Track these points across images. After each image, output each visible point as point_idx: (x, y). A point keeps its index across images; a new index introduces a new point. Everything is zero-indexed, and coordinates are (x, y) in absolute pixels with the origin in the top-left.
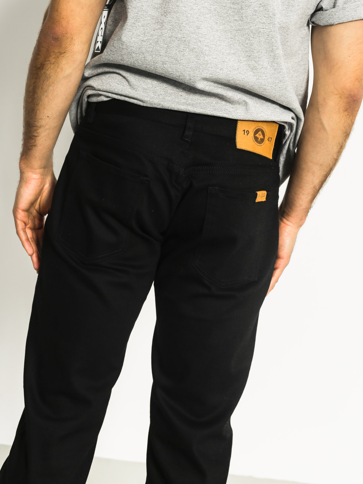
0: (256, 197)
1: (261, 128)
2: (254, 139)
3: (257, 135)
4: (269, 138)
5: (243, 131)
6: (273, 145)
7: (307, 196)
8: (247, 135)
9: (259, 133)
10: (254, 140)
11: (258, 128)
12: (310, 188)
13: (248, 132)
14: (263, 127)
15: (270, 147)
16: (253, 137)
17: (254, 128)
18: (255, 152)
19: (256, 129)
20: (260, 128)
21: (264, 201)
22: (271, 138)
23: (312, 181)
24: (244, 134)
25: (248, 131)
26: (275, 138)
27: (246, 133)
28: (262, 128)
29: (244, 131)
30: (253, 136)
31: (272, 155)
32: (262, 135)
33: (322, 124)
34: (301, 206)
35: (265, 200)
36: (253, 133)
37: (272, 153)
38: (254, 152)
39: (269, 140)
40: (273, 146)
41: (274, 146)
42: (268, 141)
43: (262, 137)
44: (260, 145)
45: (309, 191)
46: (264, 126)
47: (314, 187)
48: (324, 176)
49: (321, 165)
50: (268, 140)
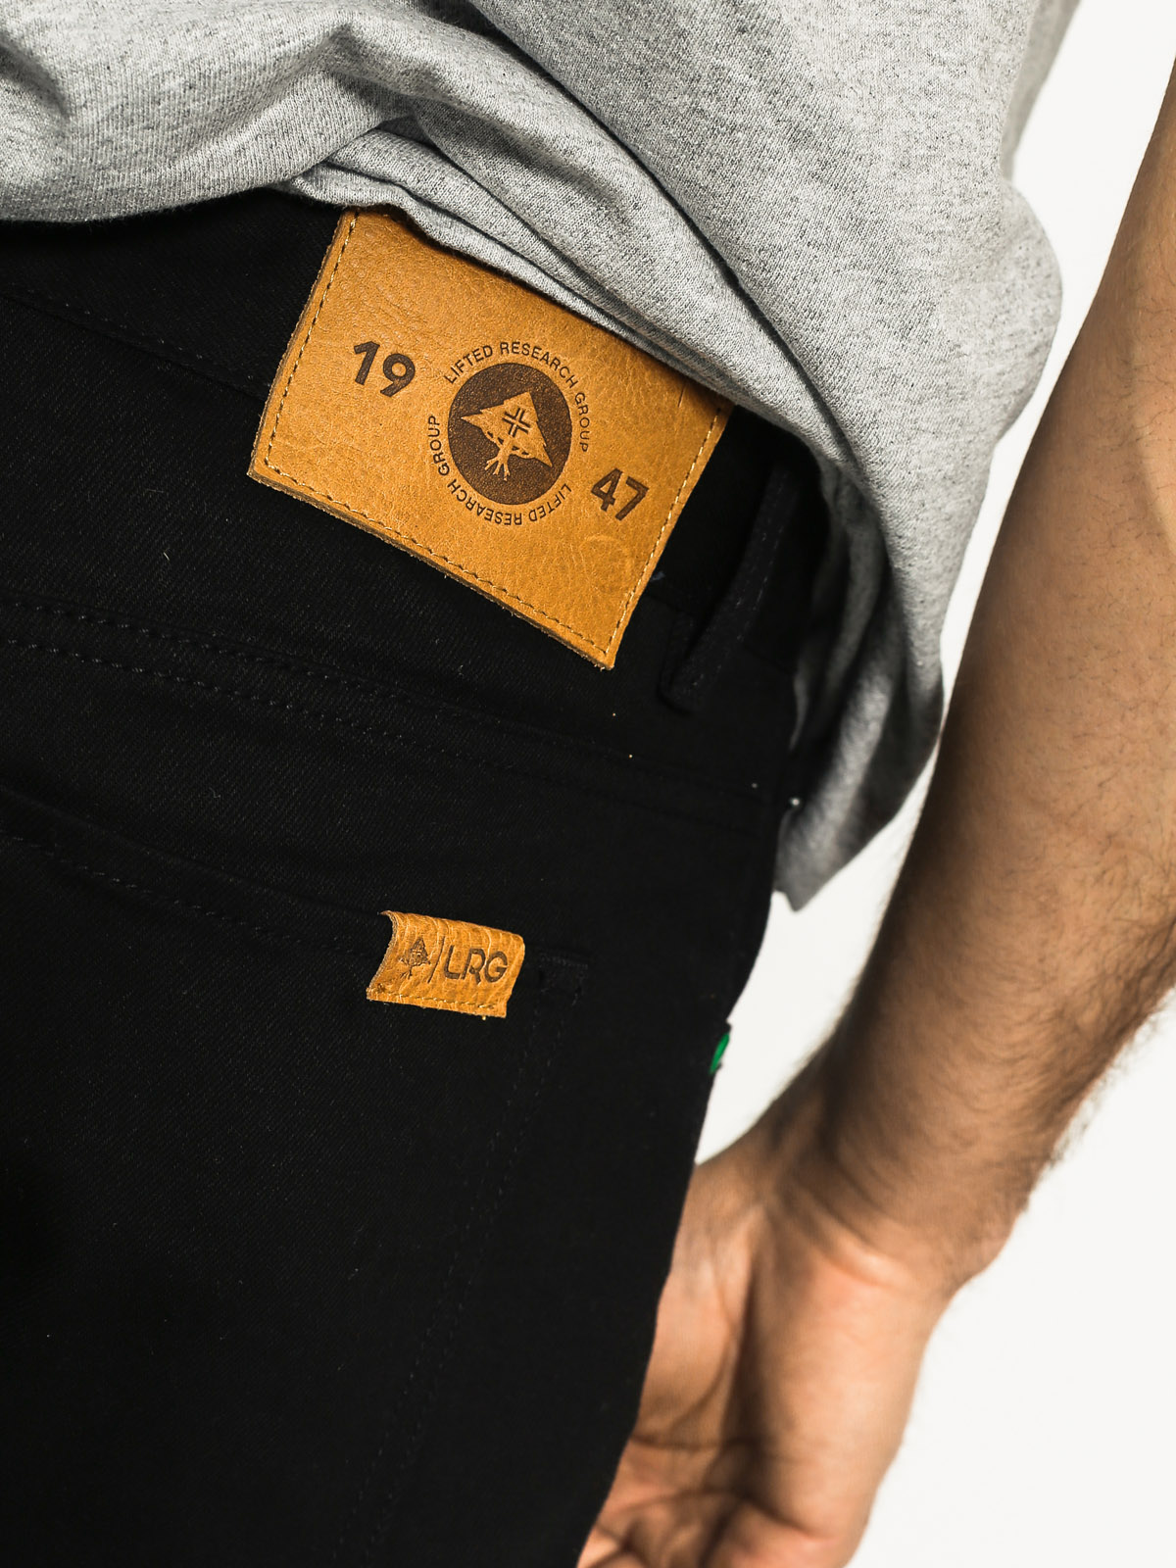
0: (380, 960)
1: (542, 366)
2: (444, 441)
3: (488, 420)
4: (613, 477)
5: (358, 350)
6: (655, 557)
7: (1008, 1071)
8: (389, 392)
9: (509, 405)
10: (447, 456)
11: (509, 357)
12: (1030, 1019)
13: (401, 371)
14: (565, 360)
15: (617, 556)
16: (443, 429)
17: (466, 349)
18: (433, 557)
19: (490, 362)
20: (528, 361)
21: (483, 1012)
22: (631, 482)
23: (1041, 961)
24: (361, 378)
25: (408, 363)
26: (680, 500)
27: (377, 377)
28: (548, 371)
29: (369, 349)
30: (443, 420)
31: (617, 636)
32: (533, 430)
33: (1136, 479)
34: (968, 1144)
35: (500, 1010)
36: (451, 391)
37: (624, 620)
38: (418, 549)
39: (607, 499)
40: (649, 568)
41: (662, 564)
42: (598, 502)
43: (531, 443)
44: (496, 506)
45: (1018, 1035)
46: (575, 353)
47: (1059, 1015)
48: (1137, 932)
49: (1110, 837)
50: (596, 490)
